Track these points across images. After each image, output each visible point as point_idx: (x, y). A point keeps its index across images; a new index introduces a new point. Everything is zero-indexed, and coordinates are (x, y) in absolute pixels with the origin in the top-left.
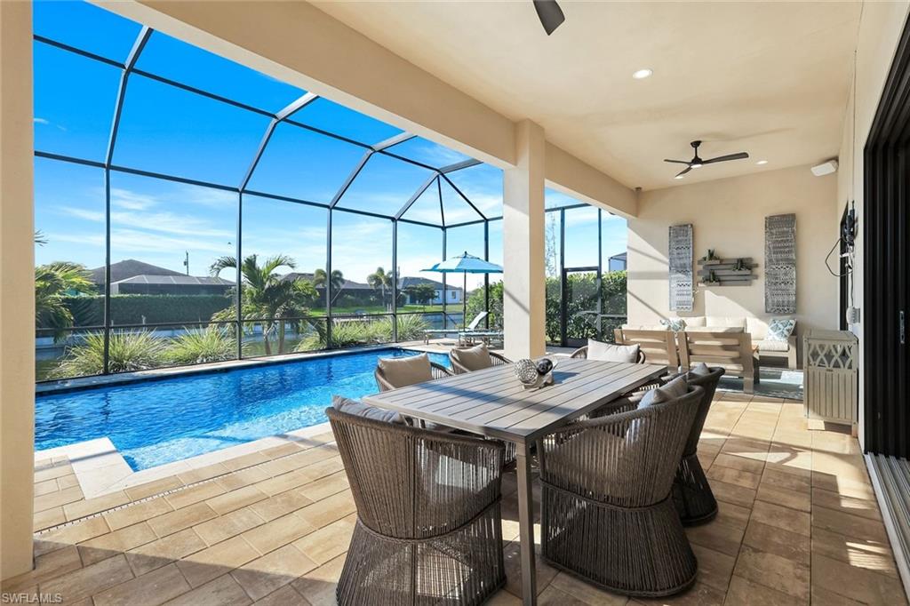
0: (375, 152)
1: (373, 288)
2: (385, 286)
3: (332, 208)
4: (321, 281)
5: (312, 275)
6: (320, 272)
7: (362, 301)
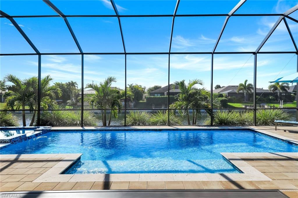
0: (230, 16)
1: (272, 92)
2: (280, 91)
3: (213, 53)
4: (242, 89)
5: (237, 86)
6: (241, 85)
7: (265, 99)
